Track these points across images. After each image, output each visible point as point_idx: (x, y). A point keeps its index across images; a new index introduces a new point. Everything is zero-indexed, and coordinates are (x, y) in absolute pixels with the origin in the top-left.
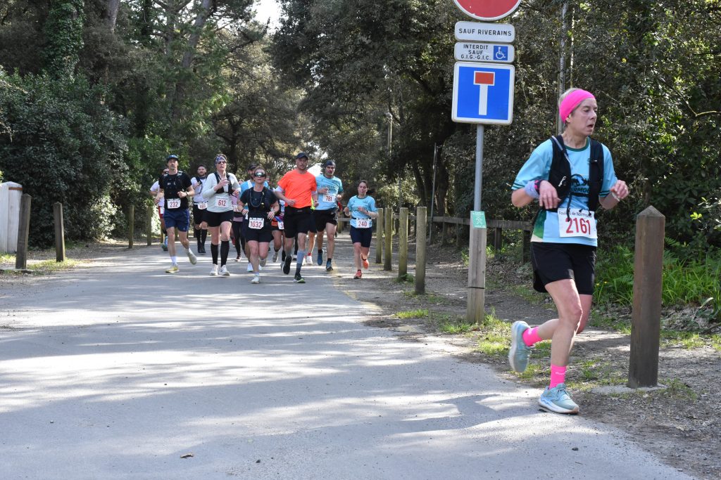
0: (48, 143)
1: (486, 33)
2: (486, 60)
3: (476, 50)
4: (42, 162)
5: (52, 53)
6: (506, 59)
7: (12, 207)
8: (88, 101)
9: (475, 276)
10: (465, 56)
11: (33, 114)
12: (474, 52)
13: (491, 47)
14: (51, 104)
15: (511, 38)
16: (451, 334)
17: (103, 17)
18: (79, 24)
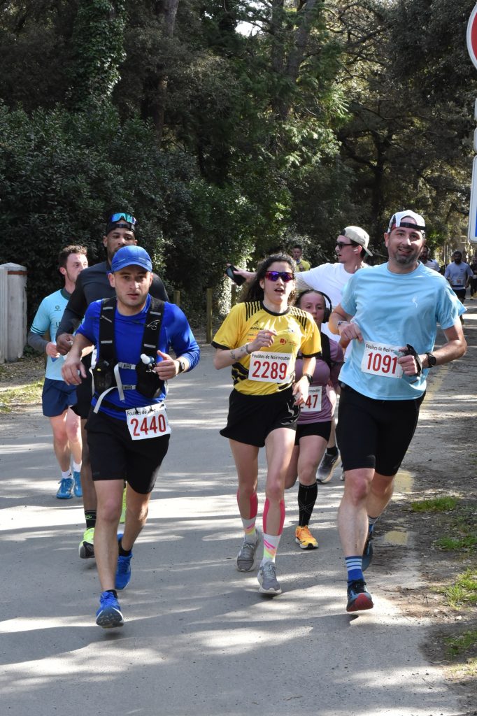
0: (59, 208)
4: (52, 235)
5: (82, 70)
7: (12, 298)
8: (120, 142)
11: (40, 168)
14: (65, 153)
16: (446, 551)
17: (157, 12)
18: (118, 27)
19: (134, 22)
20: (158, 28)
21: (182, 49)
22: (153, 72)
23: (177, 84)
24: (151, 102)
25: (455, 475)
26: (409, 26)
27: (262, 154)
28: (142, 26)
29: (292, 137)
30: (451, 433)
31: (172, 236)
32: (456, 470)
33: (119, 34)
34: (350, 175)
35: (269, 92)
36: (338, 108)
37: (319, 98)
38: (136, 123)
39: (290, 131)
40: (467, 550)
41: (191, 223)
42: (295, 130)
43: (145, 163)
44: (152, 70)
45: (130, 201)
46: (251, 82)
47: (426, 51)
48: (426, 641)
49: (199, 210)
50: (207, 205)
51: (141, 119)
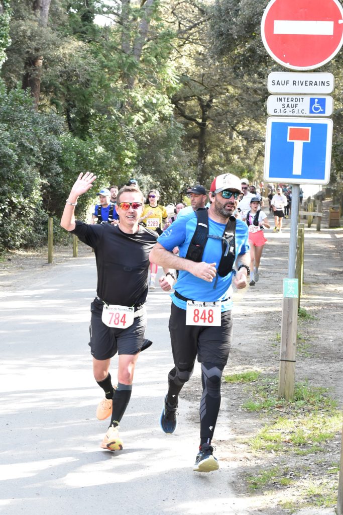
1: (302, 85)
2: (301, 114)
3: (290, 103)
6: (324, 112)
9: (285, 349)
10: (278, 111)
12: (288, 106)
13: (307, 99)
15: (330, 89)
16: (250, 412)
17: (34, 8)
18: (5, 20)
19: (17, 16)
20: (35, 21)
21: (53, 36)
22: (32, 54)
23: (50, 62)
24: (30, 76)
25: (258, 355)
26: (223, 18)
27: (114, 115)
28: (23, 19)
29: (136, 102)
30: (255, 323)
31: (47, 176)
32: (259, 351)
33: (6, 25)
34: (181, 130)
35: (119, 68)
36: (172, 79)
37: (157, 72)
38: (19, 92)
39: (136, 97)
40: (265, 411)
41: (62, 167)
42: (139, 96)
43: (25, 122)
44: (30, 52)
45: (15, 151)
46: (106, 61)
47: (236, 37)
48: (234, 479)
49: (67, 156)
50: (73, 153)
51: (22, 88)
